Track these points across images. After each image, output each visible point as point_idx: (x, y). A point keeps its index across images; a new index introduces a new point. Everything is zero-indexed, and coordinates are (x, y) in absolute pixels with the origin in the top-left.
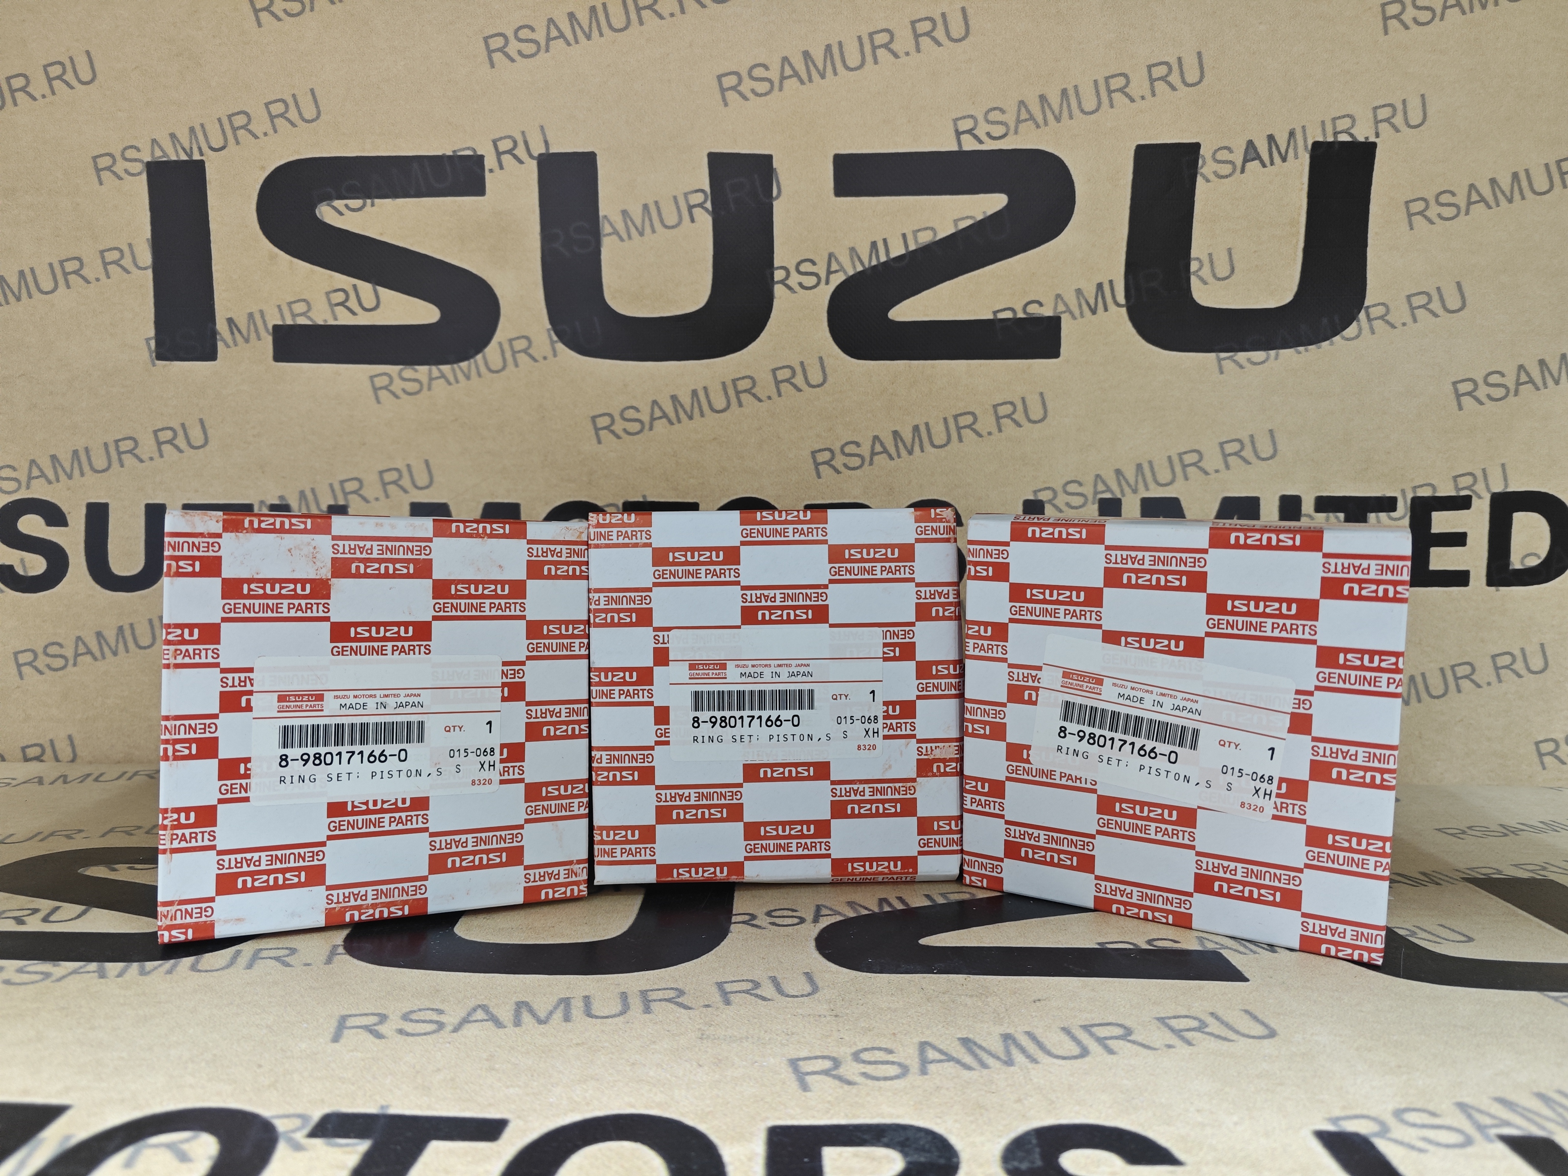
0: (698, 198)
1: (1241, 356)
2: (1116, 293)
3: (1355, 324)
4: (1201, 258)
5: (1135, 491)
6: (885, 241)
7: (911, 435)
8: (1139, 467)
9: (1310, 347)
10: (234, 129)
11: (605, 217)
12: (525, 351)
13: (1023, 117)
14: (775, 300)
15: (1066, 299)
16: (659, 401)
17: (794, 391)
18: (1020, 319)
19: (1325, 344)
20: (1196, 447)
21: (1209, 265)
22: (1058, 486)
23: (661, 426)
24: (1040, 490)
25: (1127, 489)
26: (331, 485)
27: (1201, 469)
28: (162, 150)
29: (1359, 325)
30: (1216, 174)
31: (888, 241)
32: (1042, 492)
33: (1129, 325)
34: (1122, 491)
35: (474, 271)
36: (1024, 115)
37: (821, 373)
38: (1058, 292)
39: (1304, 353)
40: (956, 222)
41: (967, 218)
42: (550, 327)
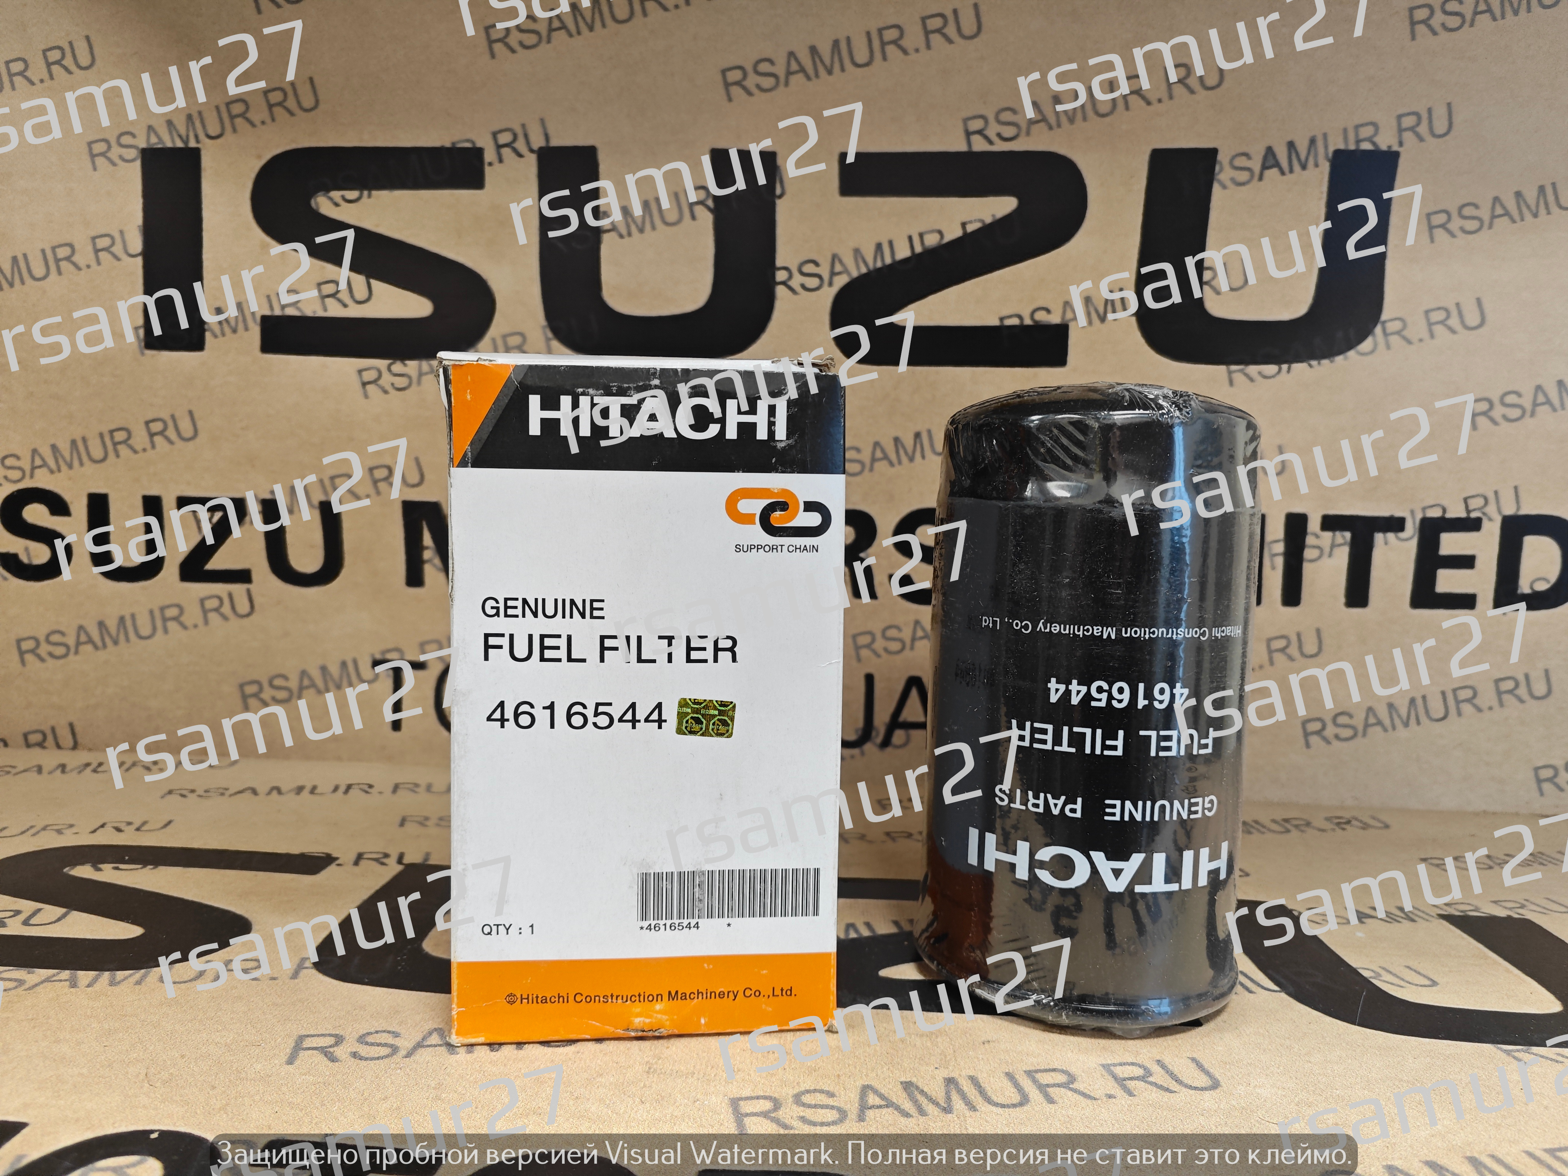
1: (1253, 369)
3: (1370, 339)
6: (890, 242)
7: (912, 442)
9: (1323, 362)
14: (776, 301)
18: (1026, 325)
19: (1339, 359)
28: (158, 137)
29: (1374, 340)
30: (1232, 180)
31: (894, 242)
33: (1138, 334)
35: (470, 266)
38: (1067, 299)
39: (1317, 367)
40: (964, 224)
41: (976, 221)
42: (545, 323)
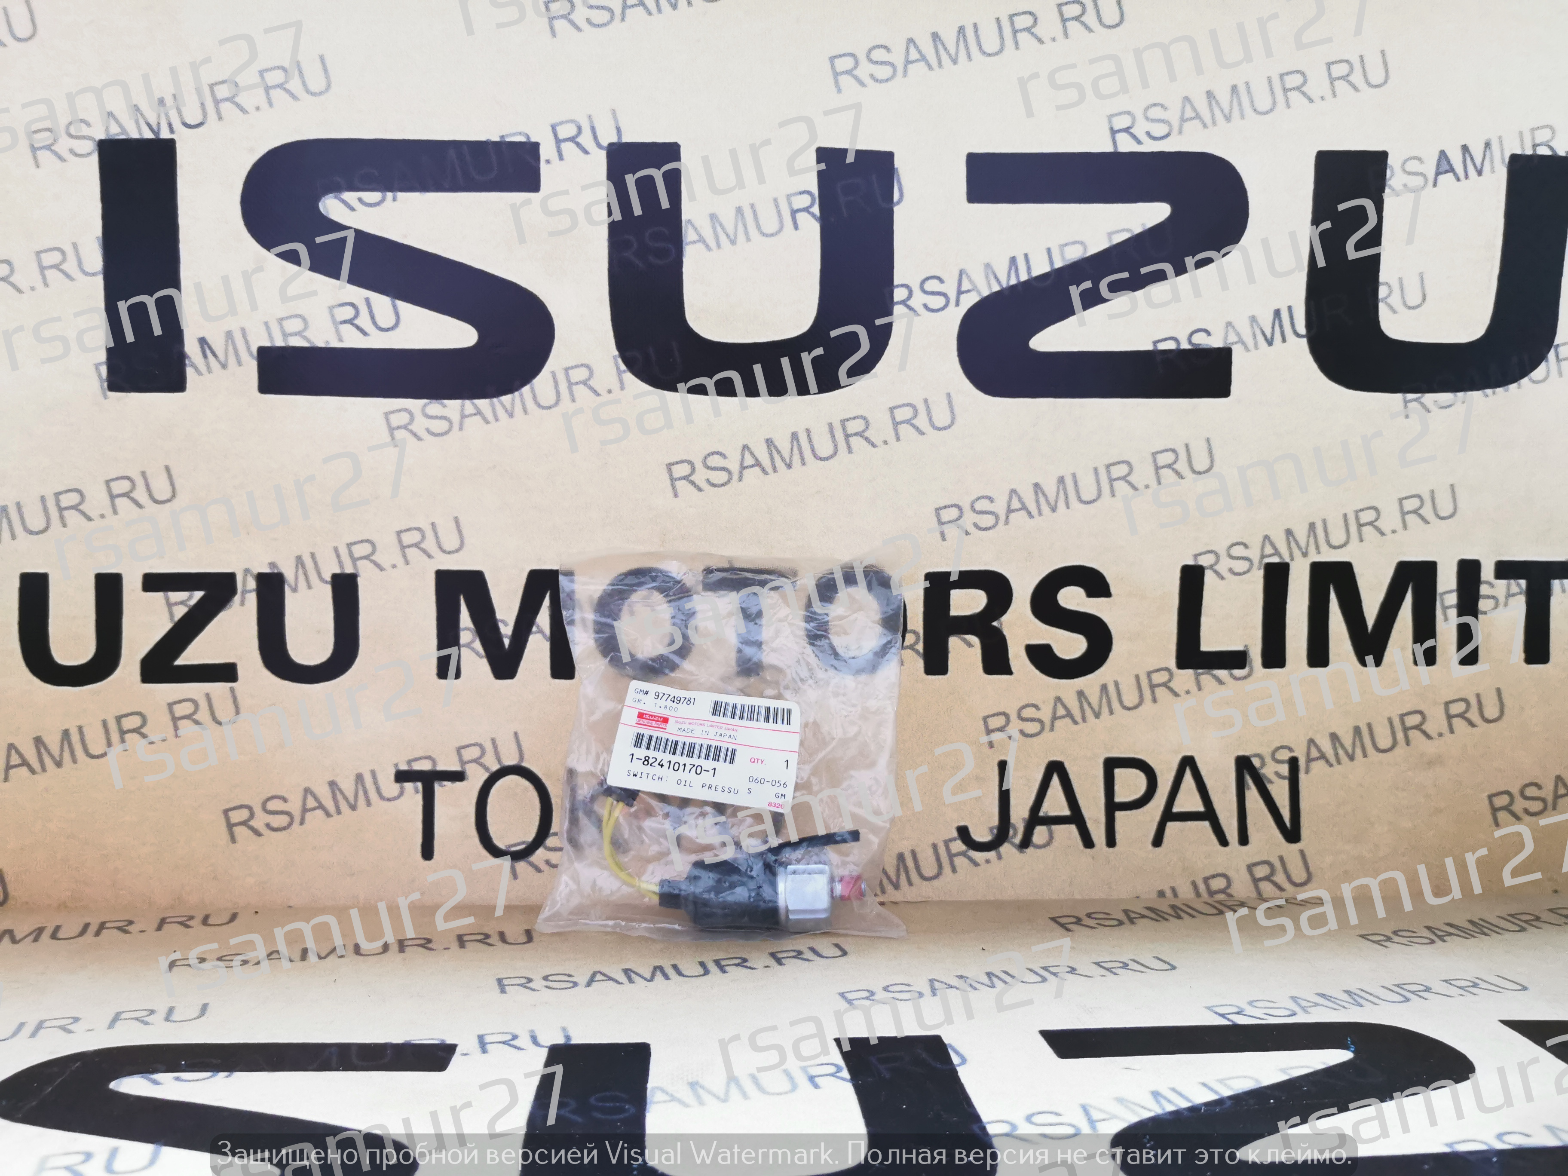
0: (805, 201)
1: (1425, 398)
2: (1296, 322)
3: (1543, 365)
4: (1391, 282)
5: (1305, 554)
6: (1026, 255)
9: (1498, 390)
10: (217, 101)
11: (689, 221)
12: (585, 383)
13: (1187, 116)
14: (894, 324)
15: (1237, 327)
16: (750, 446)
17: (915, 433)
18: (1184, 350)
19: (1514, 386)
20: (1374, 504)
21: (1399, 291)
22: (1220, 549)
23: (753, 474)
24: (1200, 554)
26: (336, 550)
27: (1378, 529)
31: (1030, 256)
32: (1202, 557)
33: (1310, 359)
34: (1290, 555)
35: (523, 284)
36: (1189, 113)
37: (948, 413)
38: (1229, 319)
39: (1490, 396)
40: (1110, 235)
41: (1123, 230)
42: (616, 353)
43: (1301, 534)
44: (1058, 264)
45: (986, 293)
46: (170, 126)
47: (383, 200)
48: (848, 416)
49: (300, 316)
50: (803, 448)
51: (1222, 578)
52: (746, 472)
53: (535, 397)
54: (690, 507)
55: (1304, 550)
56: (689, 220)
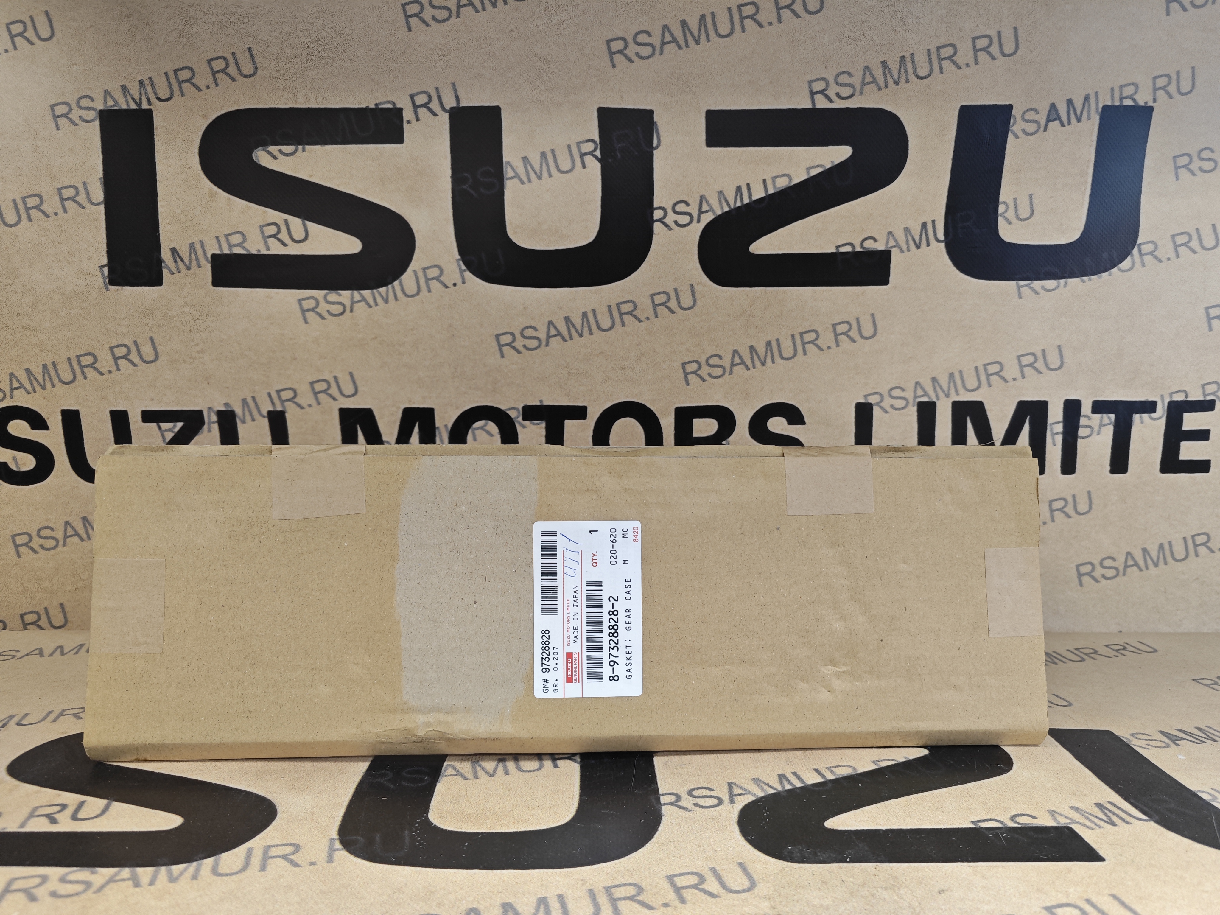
0: (589, 147)
1: (1037, 284)
2: (937, 231)
3: (1129, 258)
4: (1008, 202)
5: (947, 396)
7: (764, 349)
8: (951, 375)
9: (1093, 277)
10: (180, 83)
12: (437, 279)
13: (867, 81)
14: (654, 236)
15: (896, 235)
16: (554, 322)
17: (669, 312)
18: (858, 252)
19: (1105, 275)
20: (999, 360)
21: (1014, 208)
22: (884, 391)
23: (555, 342)
24: (869, 395)
25: (941, 394)
26: (269, 394)
27: (1002, 378)
28: (114, 100)
29: (1132, 259)
30: (1023, 131)
32: (871, 397)
33: (946, 257)
34: (937, 396)
35: (393, 209)
36: (868, 79)
37: (691, 298)
38: (890, 230)
39: (1088, 282)
40: (808, 169)
41: (818, 166)
42: (459, 257)
43: (944, 381)
44: (771, 191)
45: (719, 212)
46: (148, 100)
47: (296, 151)
48: (622, 301)
49: (240, 233)
50: (591, 323)
51: (886, 412)
52: (551, 340)
53: (403, 290)
54: (513, 364)
55: (946, 393)
56: (508, 162)
